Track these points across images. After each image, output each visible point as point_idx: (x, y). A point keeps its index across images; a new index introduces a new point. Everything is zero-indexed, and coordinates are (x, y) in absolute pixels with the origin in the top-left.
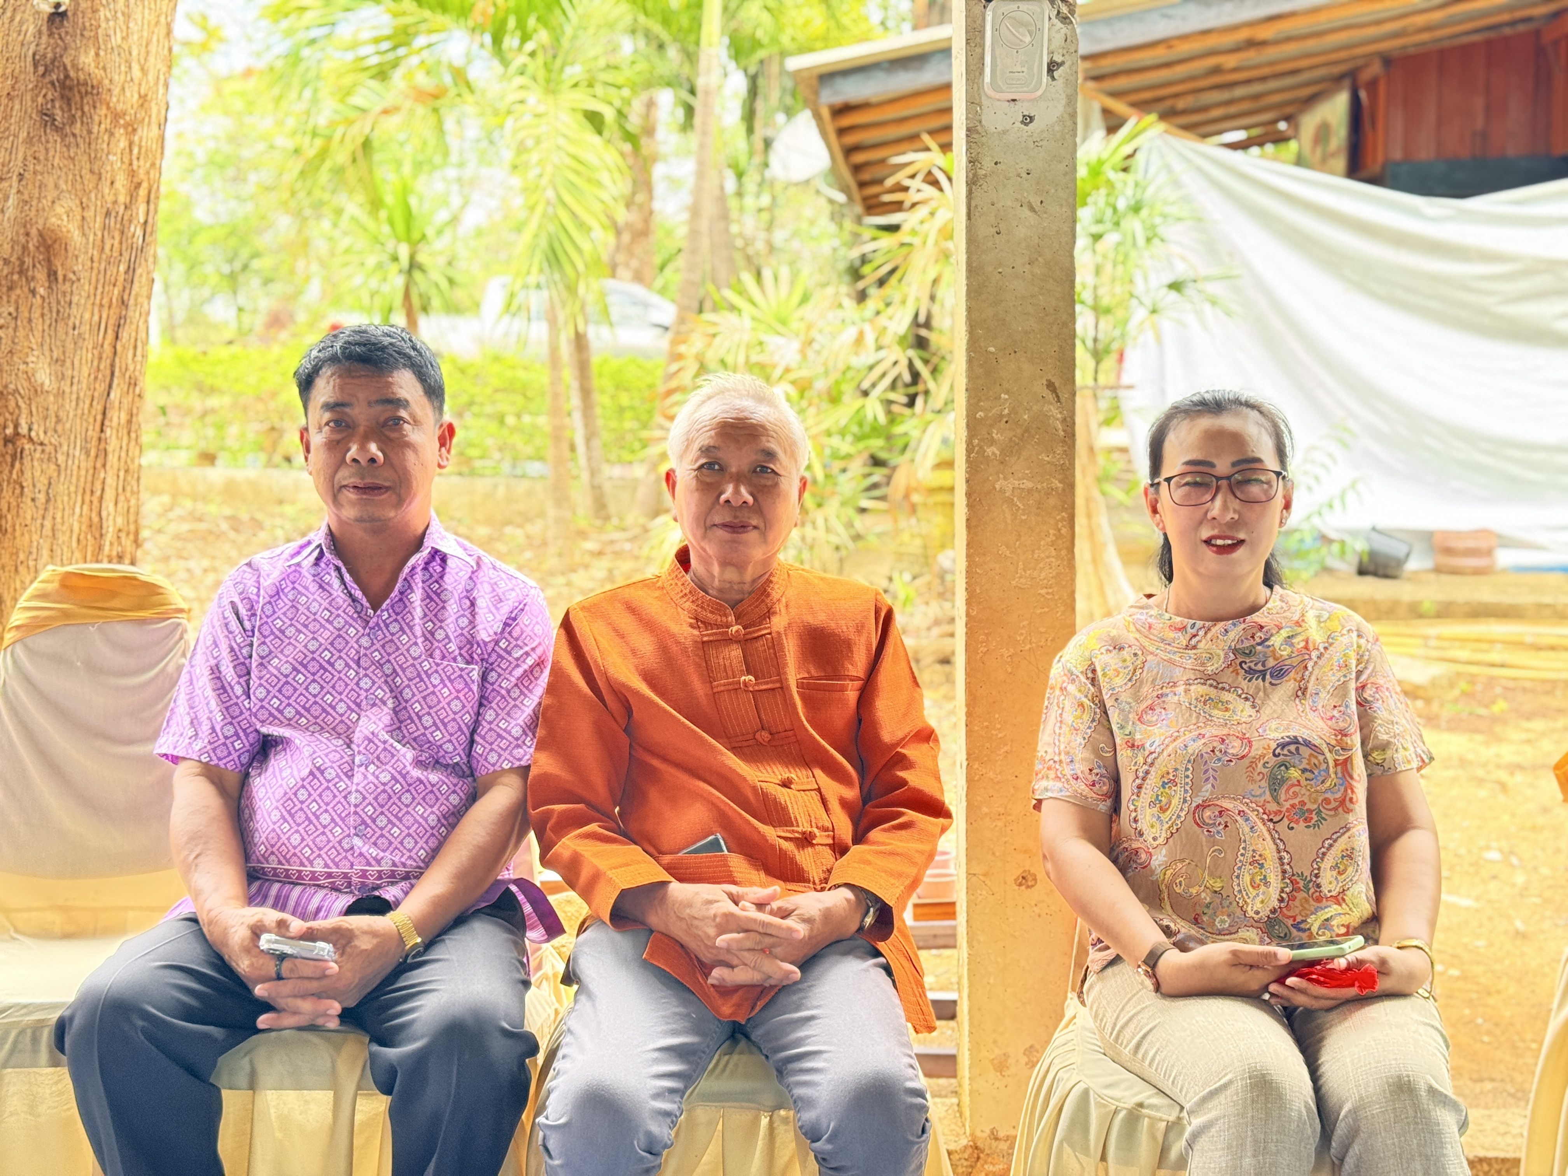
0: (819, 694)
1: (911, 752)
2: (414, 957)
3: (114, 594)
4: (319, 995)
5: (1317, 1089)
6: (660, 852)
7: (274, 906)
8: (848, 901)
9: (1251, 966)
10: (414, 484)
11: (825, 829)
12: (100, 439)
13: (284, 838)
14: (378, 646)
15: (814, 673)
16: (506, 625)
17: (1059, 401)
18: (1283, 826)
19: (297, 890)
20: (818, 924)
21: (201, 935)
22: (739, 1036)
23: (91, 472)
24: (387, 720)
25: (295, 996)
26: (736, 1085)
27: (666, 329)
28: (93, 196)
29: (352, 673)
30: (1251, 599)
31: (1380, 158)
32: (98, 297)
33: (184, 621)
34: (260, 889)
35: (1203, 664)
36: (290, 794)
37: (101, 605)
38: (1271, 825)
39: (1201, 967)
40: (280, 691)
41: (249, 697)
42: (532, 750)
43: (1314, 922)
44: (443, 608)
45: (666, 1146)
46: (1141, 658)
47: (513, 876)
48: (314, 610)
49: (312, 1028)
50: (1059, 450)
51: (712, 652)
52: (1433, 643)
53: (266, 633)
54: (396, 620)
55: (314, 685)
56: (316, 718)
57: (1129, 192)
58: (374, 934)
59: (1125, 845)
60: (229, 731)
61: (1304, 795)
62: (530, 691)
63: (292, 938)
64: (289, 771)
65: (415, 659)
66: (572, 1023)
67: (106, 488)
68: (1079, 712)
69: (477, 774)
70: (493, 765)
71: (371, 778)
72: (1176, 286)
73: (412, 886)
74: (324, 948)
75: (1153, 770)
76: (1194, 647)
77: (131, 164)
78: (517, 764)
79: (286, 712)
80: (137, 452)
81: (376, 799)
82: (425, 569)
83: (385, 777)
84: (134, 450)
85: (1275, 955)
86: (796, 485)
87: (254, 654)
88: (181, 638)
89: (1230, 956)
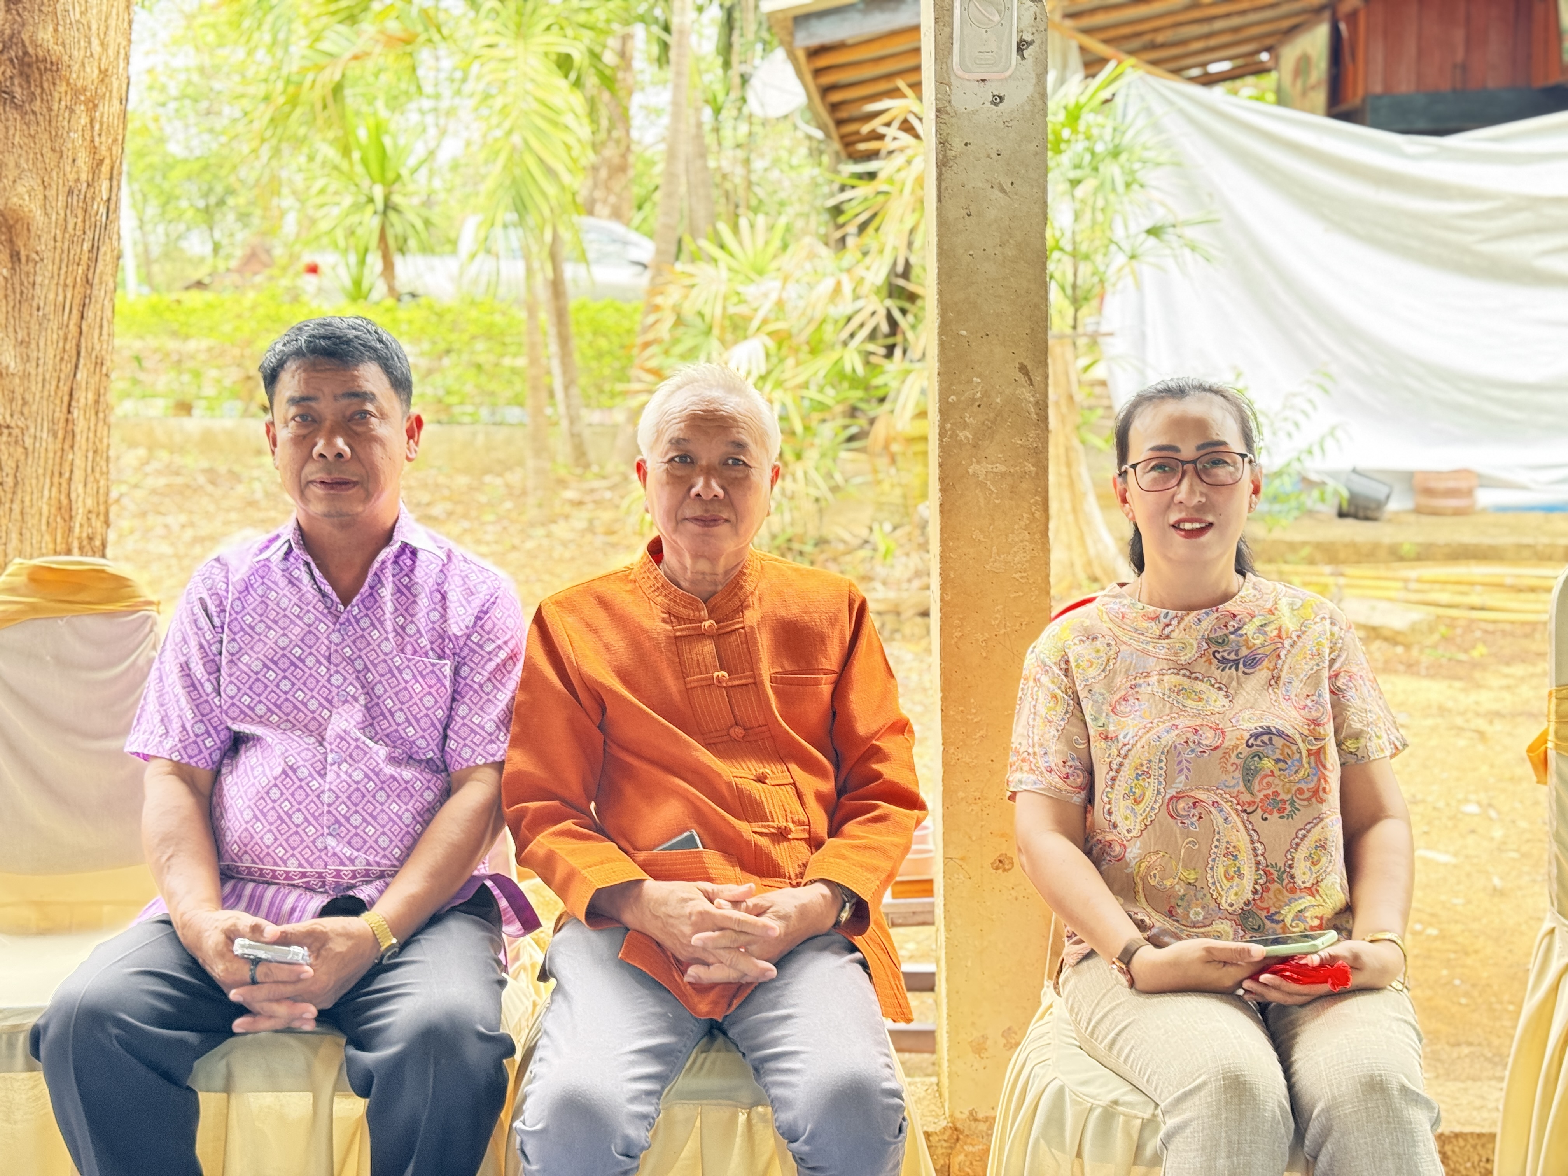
0: (794, 689)
1: (886, 744)
2: (390, 958)
3: (81, 588)
4: (295, 999)
5: (1290, 1087)
6: (636, 849)
7: (247, 910)
8: (824, 896)
9: (1225, 963)
10: (382, 478)
11: (801, 824)
12: (67, 420)
13: (257, 838)
14: (349, 641)
15: (788, 667)
16: (478, 618)
17: (1031, 384)
18: (1256, 818)
19: (272, 890)
20: (794, 921)
21: (174, 938)
22: (716, 1032)
23: (59, 454)
24: (359, 717)
25: (270, 1000)
26: (713, 1082)
27: (645, 266)
28: (54, 174)
29: (323, 670)
30: (1223, 586)
31: (1360, 92)
32: (62, 277)
33: (154, 614)
34: (234, 888)
35: (1176, 654)
36: (263, 792)
37: (71, 598)
38: (1245, 816)
39: (1175, 964)
40: (250, 688)
41: (219, 694)
42: (506, 745)
43: (1288, 914)
44: (415, 602)
45: (643, 1148)
46: (1114, 648)
47: (489, 872)
48: (283, 606)
49: (289, 1030)
50: (1032, 434)
51: (685, 648)
52: (1413, 586)
53: (236, 630)
54: (367, 615)
55: (286, 682)
56: (287, 715)
57: (1108, 134)
58: (348, 936)
59: (1099, 837)
60: (200, 729)
61: (1278, 785)
62: (503, 685)
63: (267, 943)
64: (260, 769)
65: (386, 654)
66: (549, 1024)
67: (75, 470)
68: (1052, 704)
69: (451, 769)
70: (467, 760)
71: (344, 776)
72: (1154, 231)
73: (387, 885)
74: (298, 953)
75: (1126, 762)
76: (1168, 637)
77: (92, 141)
78: (491, 759)
79: (257, 709)
80: (105, 433)
81: (349, 797)
82: (395, 562)
83: (358, 776)
84: (102, 431)
85: (1249, 951)
86: (768, 474)
87: (224, 651)
88: (151, 631)
89: (1204, 953)
